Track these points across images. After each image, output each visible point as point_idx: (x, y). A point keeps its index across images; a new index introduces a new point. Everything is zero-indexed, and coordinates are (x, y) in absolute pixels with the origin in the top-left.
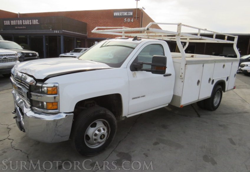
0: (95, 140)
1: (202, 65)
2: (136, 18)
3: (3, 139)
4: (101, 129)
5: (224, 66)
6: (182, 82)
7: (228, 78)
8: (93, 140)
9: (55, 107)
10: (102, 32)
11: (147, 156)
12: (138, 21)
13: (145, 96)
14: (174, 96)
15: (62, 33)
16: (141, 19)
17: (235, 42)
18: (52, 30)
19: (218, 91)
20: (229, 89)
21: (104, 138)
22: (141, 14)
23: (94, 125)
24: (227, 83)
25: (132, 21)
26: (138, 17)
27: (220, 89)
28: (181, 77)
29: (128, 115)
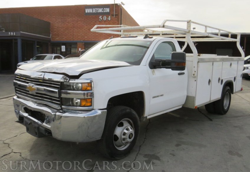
0: (124, 139)
1: (212, 63)
2: (114, 16)
3: (9, 153)
4: (129, 127)
5: (231, 65)
6: (195, 81)
7: (235, 78)
8: (122, 139)
9: (89, 104)
10: (100, 31)
11: (174, 155)
12: (116, 19)
13: (163, 95)
14: (188, 97)
15: (19, 35)
16: (120, 16)
17: (238, 40)
18: (6, 31)
19: (227, 93)
20: (237, 90)
21: (132, 137)
22: (120, 11)
23: (121, 125)
24: (234, 83)
25: (110, 19)
26: (117, 14)
27: (229, 90)
28: (194, 76)
29: (149, 115)
